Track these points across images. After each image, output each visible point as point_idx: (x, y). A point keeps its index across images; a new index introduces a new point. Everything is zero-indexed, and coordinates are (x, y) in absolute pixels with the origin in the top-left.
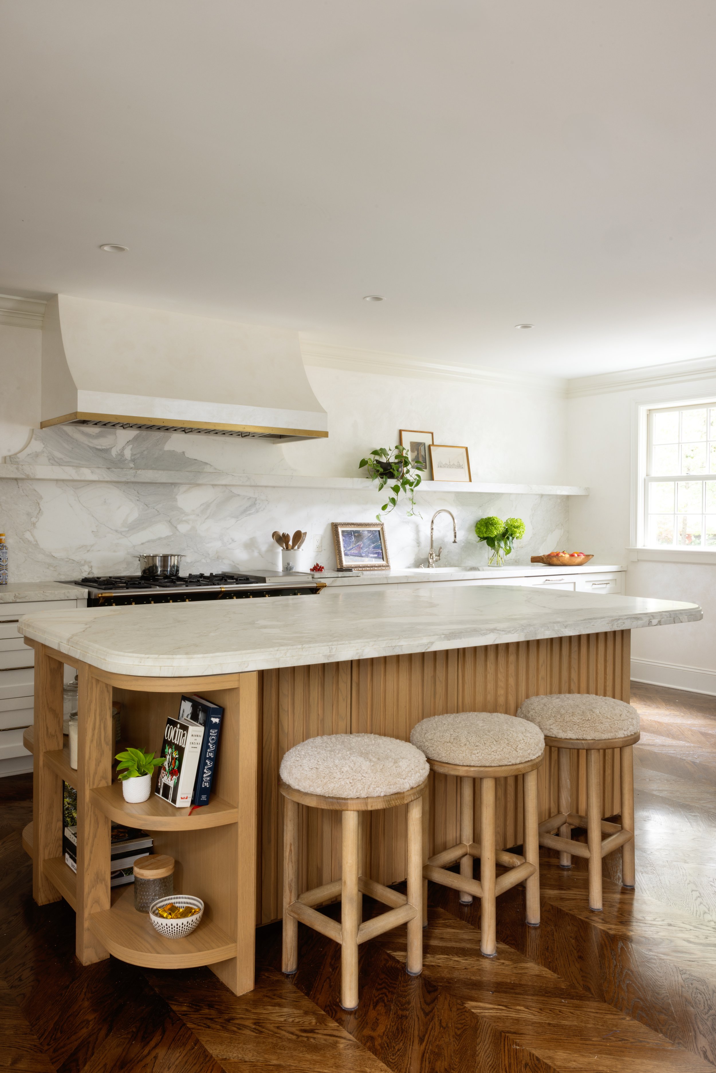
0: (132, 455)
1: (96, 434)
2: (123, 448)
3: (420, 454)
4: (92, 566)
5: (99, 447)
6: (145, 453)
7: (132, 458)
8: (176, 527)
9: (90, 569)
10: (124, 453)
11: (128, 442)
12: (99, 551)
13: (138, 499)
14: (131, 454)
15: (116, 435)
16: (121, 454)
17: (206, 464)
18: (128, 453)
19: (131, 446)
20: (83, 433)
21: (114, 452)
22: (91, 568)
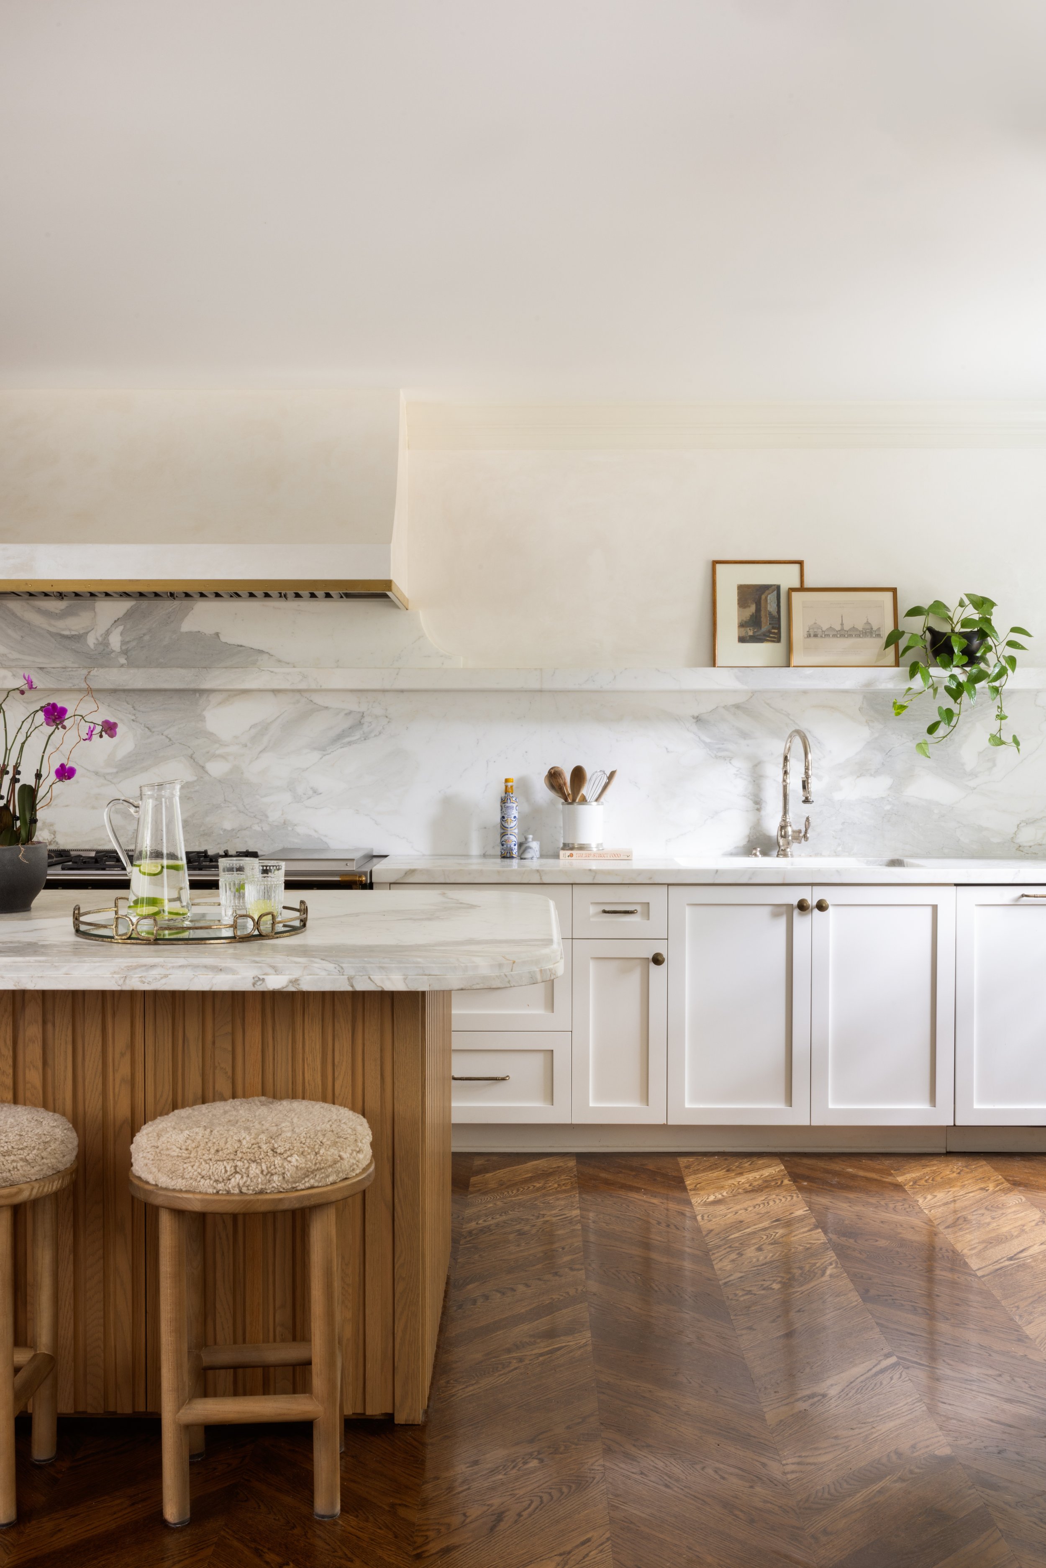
0: (123, 643)
1: (61, 610)
2: (108, 633)
3: (763, 609)
4: (55, 832)
5: (66, 633)
6: (147, 638)
7: (124, 648)
8: (203, 767)
9: (53, 836)
10: (108, 640)
11: (115, 621)
12: (67, 806)
13: (133, 717)
14: (121, 641)
15: (94, 610)
16: (104, 643)
17: (261, 652)
18: (115, 641)
19: (121, 628)
20: (40, 611)
21: (91, 640)
22: (54, 835)
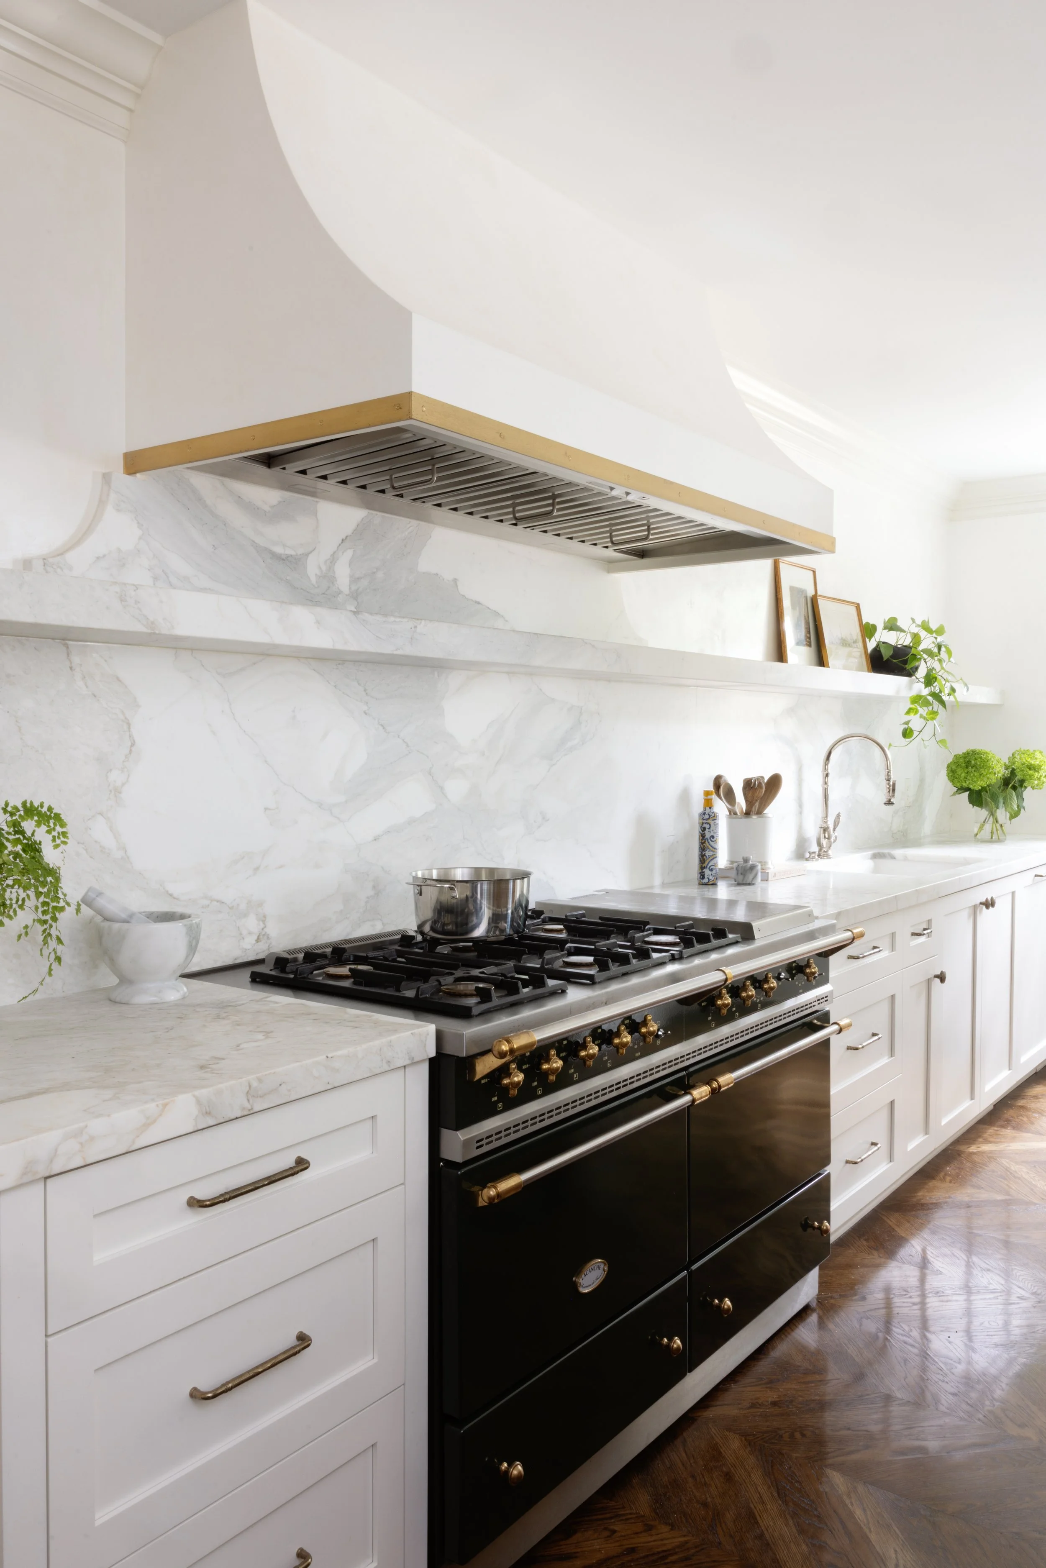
0: (354, 580)
1: (272, 507)
2: (333, 559)
3: (802, 613)
4: (265, 917)
5: (279, 550)
6: (380, 575)
7: (354, 588)
8: (442, 788)
9: (262, 925)
10: (334, 572)
11: (343, 540)
12: (281, 867)
13: (365, 708)
14: (351, 577)
15: (316, 515)
16: (329, 577)
17: (497, 614)
18: (343, 573)
19: (349, 553)
20: (240, 501)
21: (313, 568)
22: (264, 922)
